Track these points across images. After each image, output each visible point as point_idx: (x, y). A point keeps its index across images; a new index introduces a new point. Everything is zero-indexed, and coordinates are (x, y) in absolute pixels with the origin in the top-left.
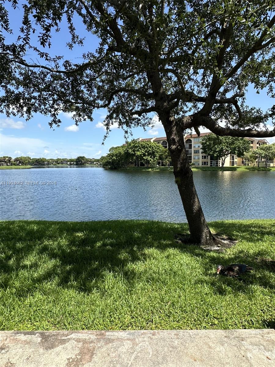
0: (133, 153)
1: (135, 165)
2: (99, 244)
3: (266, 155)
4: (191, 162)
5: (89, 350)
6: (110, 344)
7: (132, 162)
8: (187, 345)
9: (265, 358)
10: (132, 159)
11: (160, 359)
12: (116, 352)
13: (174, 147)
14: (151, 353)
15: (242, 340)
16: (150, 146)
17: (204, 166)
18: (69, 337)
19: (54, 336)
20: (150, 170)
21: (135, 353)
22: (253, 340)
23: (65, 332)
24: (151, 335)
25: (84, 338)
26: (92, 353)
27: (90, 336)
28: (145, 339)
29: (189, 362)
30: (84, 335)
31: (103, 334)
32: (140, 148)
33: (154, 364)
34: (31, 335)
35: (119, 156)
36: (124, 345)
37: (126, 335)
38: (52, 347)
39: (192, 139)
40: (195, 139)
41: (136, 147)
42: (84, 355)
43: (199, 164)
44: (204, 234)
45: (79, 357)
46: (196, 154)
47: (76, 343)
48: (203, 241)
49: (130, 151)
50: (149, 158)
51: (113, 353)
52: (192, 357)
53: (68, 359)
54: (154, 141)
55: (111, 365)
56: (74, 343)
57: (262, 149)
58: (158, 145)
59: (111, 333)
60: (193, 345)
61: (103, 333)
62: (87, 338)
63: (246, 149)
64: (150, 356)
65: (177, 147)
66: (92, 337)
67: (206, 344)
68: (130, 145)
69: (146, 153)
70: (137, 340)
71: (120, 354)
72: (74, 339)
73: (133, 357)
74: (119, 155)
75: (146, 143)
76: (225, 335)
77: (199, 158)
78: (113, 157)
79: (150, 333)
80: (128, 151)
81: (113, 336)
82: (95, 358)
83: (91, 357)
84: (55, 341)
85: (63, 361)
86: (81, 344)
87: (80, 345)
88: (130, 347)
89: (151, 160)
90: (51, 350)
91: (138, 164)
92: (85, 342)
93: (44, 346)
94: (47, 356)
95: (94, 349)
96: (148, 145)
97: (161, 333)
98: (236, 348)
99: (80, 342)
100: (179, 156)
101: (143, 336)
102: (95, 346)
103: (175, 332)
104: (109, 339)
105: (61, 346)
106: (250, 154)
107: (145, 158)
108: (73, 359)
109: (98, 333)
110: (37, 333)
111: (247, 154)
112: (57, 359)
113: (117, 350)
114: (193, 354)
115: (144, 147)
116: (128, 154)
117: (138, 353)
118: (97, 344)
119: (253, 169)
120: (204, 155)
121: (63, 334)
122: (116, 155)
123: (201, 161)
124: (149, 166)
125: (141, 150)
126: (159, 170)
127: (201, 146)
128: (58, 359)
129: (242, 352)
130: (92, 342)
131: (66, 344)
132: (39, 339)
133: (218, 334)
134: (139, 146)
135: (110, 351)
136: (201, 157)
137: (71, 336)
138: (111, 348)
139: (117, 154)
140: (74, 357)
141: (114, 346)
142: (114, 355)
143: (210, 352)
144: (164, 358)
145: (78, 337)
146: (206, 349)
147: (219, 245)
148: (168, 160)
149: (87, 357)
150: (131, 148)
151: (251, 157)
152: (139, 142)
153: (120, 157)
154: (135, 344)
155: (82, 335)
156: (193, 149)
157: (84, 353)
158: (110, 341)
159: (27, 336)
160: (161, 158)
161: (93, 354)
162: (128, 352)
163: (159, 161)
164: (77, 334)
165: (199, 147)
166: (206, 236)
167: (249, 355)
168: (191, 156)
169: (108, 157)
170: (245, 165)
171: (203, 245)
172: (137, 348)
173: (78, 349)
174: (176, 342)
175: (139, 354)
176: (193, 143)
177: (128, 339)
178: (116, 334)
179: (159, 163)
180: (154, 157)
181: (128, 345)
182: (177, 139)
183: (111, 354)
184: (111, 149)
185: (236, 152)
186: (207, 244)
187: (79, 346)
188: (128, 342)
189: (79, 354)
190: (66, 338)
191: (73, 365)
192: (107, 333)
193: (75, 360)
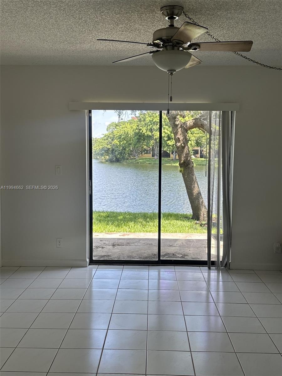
1: (153, 156)
7: (147, 151)
13: (179, 144)
65: (181, 144)
74: (124, 138)
78: (113, 140)
100: (183, 152)
116: (140, 136)
169: (105, 140)
182: (181, 138)
184: (110, 125)
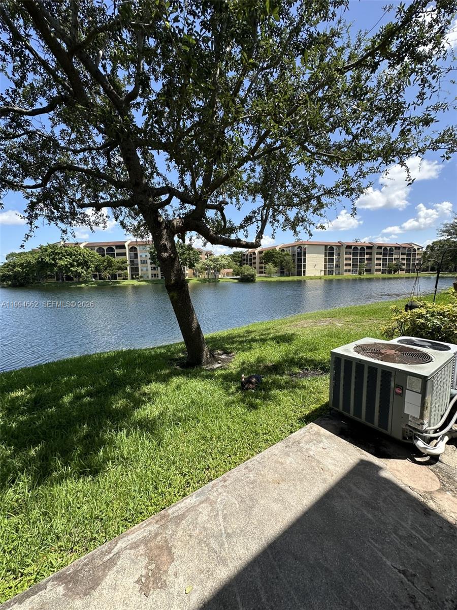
0: (53, 262)
1: (58, 280)
2: (67, 399)
3: (215, 267)
4: (138, 274)
5: (160, 548)
6: (183, 522)
7: (51, 276)
8: (263, 472)
9: (323, 450)
10: (52, 271)
11: (249, 503)
12: (198, 526)
13: (165, 254)
14: (236, 502)
15: (299, 443)
16: (80, 253)
17: (154, 278)
18: (115, 550)
19: (86, 566)
20: (83, 285)
21: (220, 512)
22: (306, 439)
23: (105, 547)
24: (222, 483)
25: (141, 536)
26: (167, 548)
27: (147, 528)
28: (220, 490)
29: (275, 489)
30: (137, 533)
31: (165, 516)
32: (64, 256)
33: (246, 511)
34: (37, 593)
35: (26, 267)
36: (200, 513)
37: (195, 500)
38: (95, 583)
39: (138, 248)
40: (141, 247)
41: (56, 253)
42: (159, 559)
43: (148, 277)
44: (205, 353)
45: (153, 567)
46: (144, 265)
47: (133, 551)
48: (204, 360)
49: (47, 259)
50: (80, 270)
51: (194, 530)
52: (274, 482)
53: (137, 582)
54: (85, 247)
55: (203, 545)
56: (129, 554)
57: (210, 260)
58: (92, 252)
59: (174, 507)
60: (266, 470)
61: (164, 514)
62: (145, 534)
63: (197, 260)
64: (238, 506)
65: (170, 255)
66: (152, 529)
67: (276, 462)
68: (46, 251)
69: (75, 263)
70: (211, 497)
71: (204, 526)
72: (126, 548)
73: (221, 520)
74: (26, 265)
75: (74, 248)
76: (285, 446)
77: (147, 270)
79: (221, 481)
80: (42, 259)
81: (180, 509)
82: (177, 552)
83: (170, 553)
84: (94, 572)
85: (131, 590)
86: (142, 547)
87: (142, 549)
88: (209, 510)
89: (83, 272)
90: (97, 590)
91: (63, 278)
92: (145, 541)
93: (78, 594)
94: (96, 604)
95: (166, 541)
96: (77, 252)
97: (231, 475)
98: (299, 453)
99: (138, 546)
100: (172, 266)
101: (215, 489)
102: (165, 537)
103: (243, 466)
104: (177, 517)
105: (111, 572)
106: (200, 265)
107: (74, 270)
108: (144, 576)
109: (157, 518)
110: (48, 581)
111: (198, 266)
112: (118, 596)
113: (197, 524)
114: (274, 479)
115: (70, 255)
116: (43, 264)
117: (223, 511)
118: (166, 534)
119: (204, 280)
120: (153, 266)
121: (101, 554)
122: (21, 265)
123: (150, 272)
124: (81, 280)
125: (66, 258)
126: (96, 285)
127: (149, 256)
128: (120, 593)
129: (305, 453)
130: (156, 535)
131: (118, 563)
132: (61, 589)
133: (279, 447)
134: (62, 253)
135: (189, 530)
136: (150, 269)
137: (116, 547)
138: (188, 526)
139: (23, 264)
140: (144, 572)
141: (190, 520)
142: (197, 531)
143: (284, 468)
144: (252, 499)
145: (130, 542)
146: (280, 467)
147: (219, 362)
148: (108, 272)
149: (164, 558)
150: (49, 255)
151: (201, 268)
152: (61, 247)
153: (30, 269)
154: (212, 503)
155: (135, 535)
156: (139, 259)
157: (156, 556)
158: (179, 519)
159: (28, 601)
160: (97, 269)
161: (169, 550)
162: (211, 517)
163: (95, 273)
164: (126, 539)
165: (146, 256)
166: (207, 355)
167: (311, 453)
168: (138, 268)
170: (196, 276)
171: (204, 365)
172: (218, 506)
173: (143, 557)
174: (251, 476)
175: (225, 512)
176: (138, 252)
177: (202, 502)
178: (182, 505)
179: (95, 276)
180: (88, 268)
181: (205, 509)
182: (168, 245)
183: (193, 533)
184: (9, 255)
185: (188, 263)
186: (208, 363)
187: (141, 552)
188: (203, 505)
189: (149, 563)
190: (111, 555)
191: (151, 583)
192: (170, 511)
193: (150, 575)
